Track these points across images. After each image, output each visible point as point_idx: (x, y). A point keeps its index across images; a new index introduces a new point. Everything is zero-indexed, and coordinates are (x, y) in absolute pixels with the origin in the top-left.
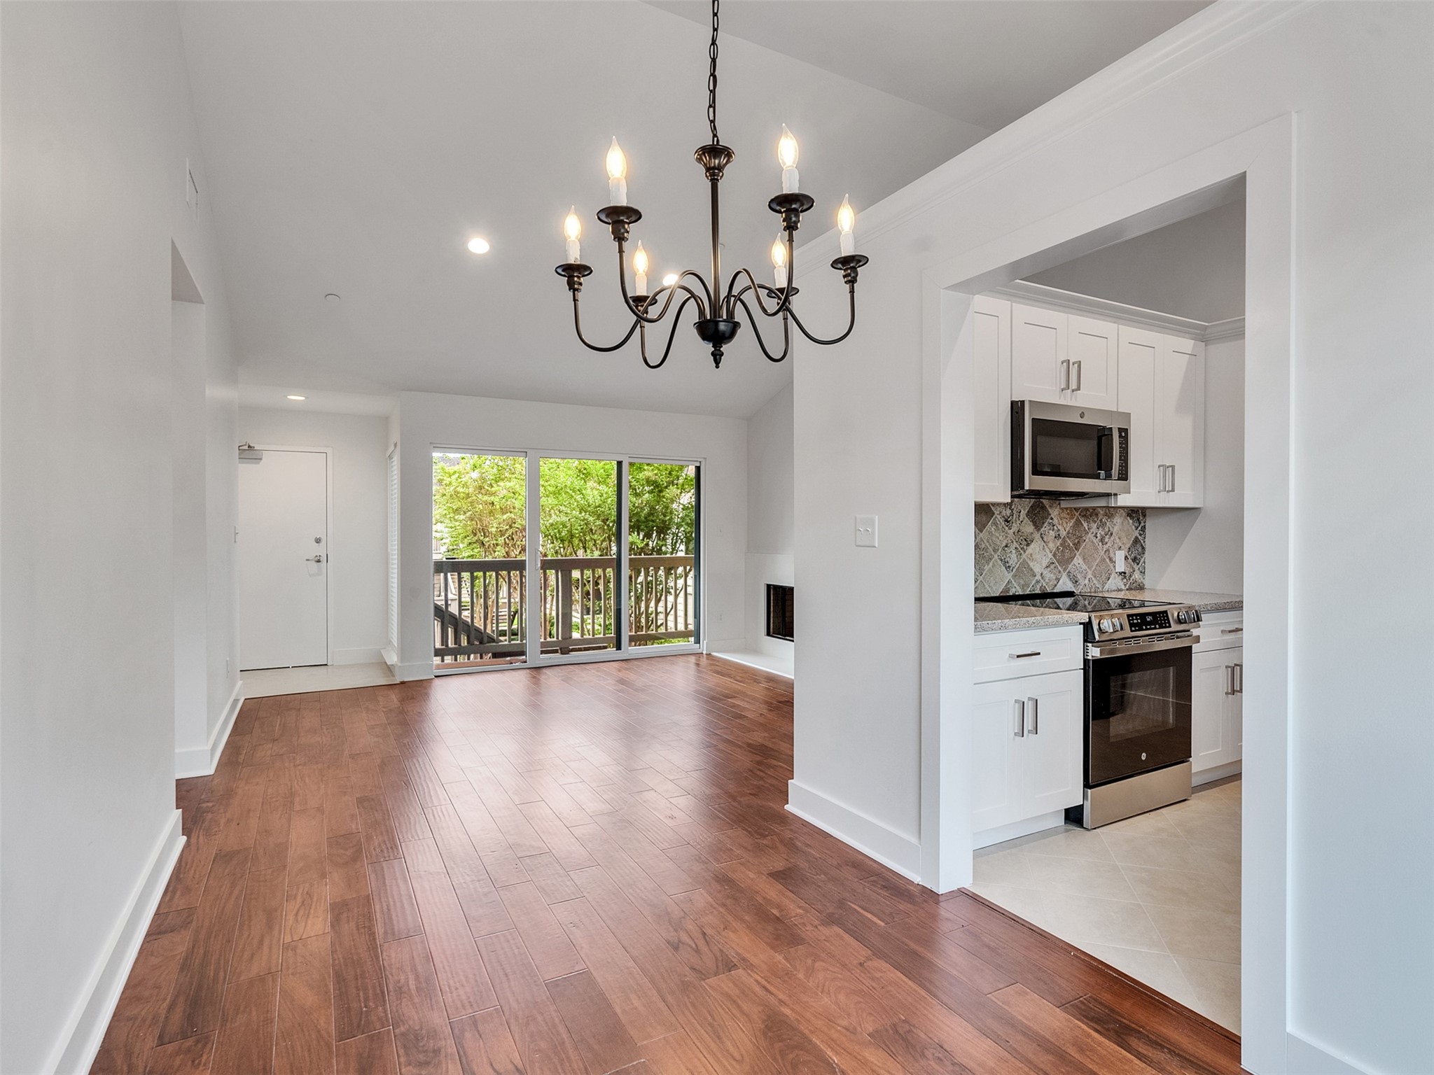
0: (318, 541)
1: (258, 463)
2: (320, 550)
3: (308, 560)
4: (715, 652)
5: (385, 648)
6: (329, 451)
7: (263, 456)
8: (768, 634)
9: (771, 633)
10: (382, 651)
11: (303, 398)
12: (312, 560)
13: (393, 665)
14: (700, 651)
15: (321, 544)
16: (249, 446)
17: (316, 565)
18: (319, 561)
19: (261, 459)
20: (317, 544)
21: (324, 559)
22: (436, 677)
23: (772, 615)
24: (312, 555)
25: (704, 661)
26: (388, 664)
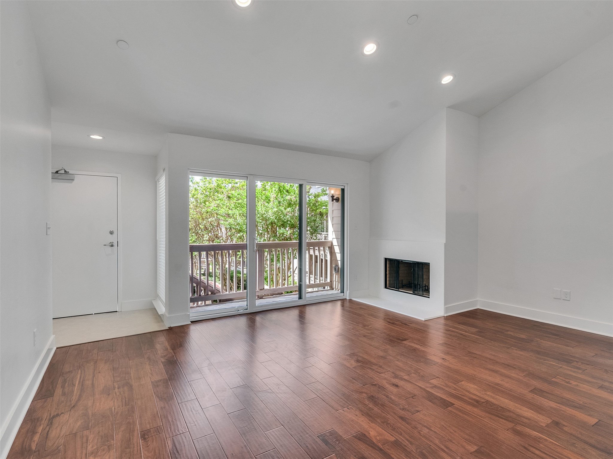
0: (111, 233)
1: (71, 183)
2: (112, 239)
3: (105, 245)
4: (353, 298)
5: (155, 300)
6: (119, 176)
7: (75, 178)
8: (386, 287)
9: (387, 287)
10: (153, 301)
11: (101, 138)
12: (108, 245)
13: (162, 315)
14: (344, 297)
15: (113, 235)
16: (65, 171)
17: (110, 248)
18: (112, 246)
19: (73, 180)
20: (111, 235)
21: (115, 244)
22: (191, 322)
23: (388, 276)
24: (107, 242)
25: (347, 304)
26: (160, 314)
